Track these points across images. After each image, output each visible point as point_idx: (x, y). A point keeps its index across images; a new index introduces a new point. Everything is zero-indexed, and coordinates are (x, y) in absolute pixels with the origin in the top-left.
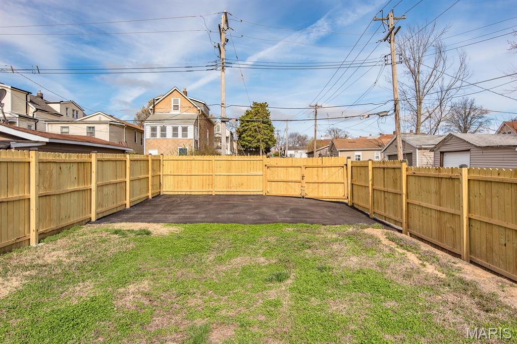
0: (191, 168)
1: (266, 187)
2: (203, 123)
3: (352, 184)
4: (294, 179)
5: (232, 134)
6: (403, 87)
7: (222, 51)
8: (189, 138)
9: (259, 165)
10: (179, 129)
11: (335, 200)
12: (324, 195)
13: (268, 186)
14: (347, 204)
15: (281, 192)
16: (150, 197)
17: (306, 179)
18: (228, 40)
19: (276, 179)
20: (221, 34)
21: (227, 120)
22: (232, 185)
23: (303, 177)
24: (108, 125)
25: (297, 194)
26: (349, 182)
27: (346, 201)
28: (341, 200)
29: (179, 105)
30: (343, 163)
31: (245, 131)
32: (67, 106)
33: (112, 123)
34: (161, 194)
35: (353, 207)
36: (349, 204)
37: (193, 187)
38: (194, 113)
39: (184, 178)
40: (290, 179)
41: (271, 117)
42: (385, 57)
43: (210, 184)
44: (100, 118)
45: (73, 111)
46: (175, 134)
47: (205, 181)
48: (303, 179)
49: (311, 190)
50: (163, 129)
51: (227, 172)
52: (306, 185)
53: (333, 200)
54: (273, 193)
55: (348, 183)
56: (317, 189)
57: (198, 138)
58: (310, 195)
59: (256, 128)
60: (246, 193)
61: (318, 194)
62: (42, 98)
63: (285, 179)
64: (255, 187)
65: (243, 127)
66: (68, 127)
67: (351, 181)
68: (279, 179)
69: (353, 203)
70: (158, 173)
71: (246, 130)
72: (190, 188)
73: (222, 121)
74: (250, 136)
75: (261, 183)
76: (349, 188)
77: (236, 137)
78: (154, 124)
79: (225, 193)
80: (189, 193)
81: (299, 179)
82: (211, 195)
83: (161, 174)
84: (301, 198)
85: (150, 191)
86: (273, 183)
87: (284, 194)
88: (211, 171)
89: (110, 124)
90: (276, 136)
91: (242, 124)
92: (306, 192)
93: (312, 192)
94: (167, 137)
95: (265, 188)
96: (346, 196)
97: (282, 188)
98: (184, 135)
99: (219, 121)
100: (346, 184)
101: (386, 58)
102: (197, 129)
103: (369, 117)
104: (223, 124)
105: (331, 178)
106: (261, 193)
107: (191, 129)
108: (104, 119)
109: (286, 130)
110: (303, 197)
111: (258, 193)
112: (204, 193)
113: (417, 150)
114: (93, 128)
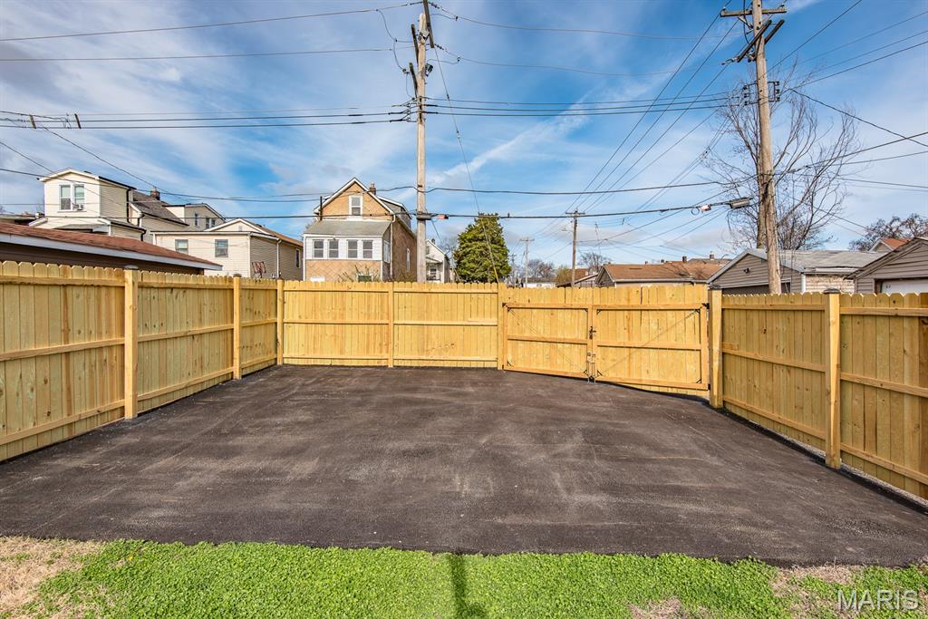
0: (344, 309)
1: (505, 351)
2: (399, 235)
3: (723, 353)
4: (569, 337)
5: (447, 258)
6: (732, 175)
7: (419, 85)
8: (374, 258)
9: (489, 303)
10: (358, 245)
11: (674, 391)
12: (645, 378)
13: (510, 350)
14: (706, 403)
15: (538, 364)
16: (237, 375)
17: (598, 339)
18: (431, 67)
19: (527, 335)
20: (417, 51)
21: (429, 217)
22: (430, 347)
23: (591, 331)
24: (248, 237)
25: (577, 369)
26: (716, 347)
27: (705, 395)
28: (690, 393)
29: (361, 206)
30: (696, 301)
31: (466, 254)
32: (197, 211)
33: (254, 234)
34: (279, 363)
35: (723, 410)
36: (716, 404)
37: (347, 349)
38: (385, 221)
39: (329, 330)
40: (560, 336)
41: (504, 235)
42: (745, 88)
43: (384, 343)
44: (240, 227)
45: (208, 219)
46: (353, 254)
47: (371, 337)
48: (591, 337)
49: (611, 364)
50: (334, 245)
51: (419, 318)
52: (598, 352)
53: (670, 391)
54: (521, 366)
55: (711, 350)
56: (626, 362)
57: (389, 259)
58: (610, 376)
59: (482, 249)
60: (460, 365)
61: (629, 374)
62: (158, 198)
63: (547, 336)
64: (480, 352)
65: (464, 248)
66: (186, 241)
67: (722, 346)
68: (534, 335)
69: (724, 402)
70: (271, 319)
71: (468, 253)
72: (341, 353)
73: (419, 220)
74: (473, 261)
75: (494, 343)
76: (716, 364)
77: (453, 263)
78: (319, 237)
79: (415, 364)
80: (337, 363)
81: (582, 336)
82: (385, 367)
83: (279, 320)
84: (586, 380)
85: (236, 362)
86: (521, 344)
87: (545, 368)
88: (385, 315)
89: (252, 237)
90: (510, 263)
91: (462, 244)
92: (599, 367)
93: (613, 369)
94: (340, 258)
95: (503, 353)
96: (705, 381)
97: (540, 356)
98: (368, 254)
99: (414, 218)
100: (705, 352)
101: (747, 91)
102: (389, 246)
103: (710, 209)
104: (421, 224)
105: (663, 337)
106: (494, 365)
107: (377, 244)
108: (246, 228)
109: (526, 253)
110: (592, 380)
111: (488, 365)
112: (371, 363)
113: (804, 277)
114: (226, 241)
